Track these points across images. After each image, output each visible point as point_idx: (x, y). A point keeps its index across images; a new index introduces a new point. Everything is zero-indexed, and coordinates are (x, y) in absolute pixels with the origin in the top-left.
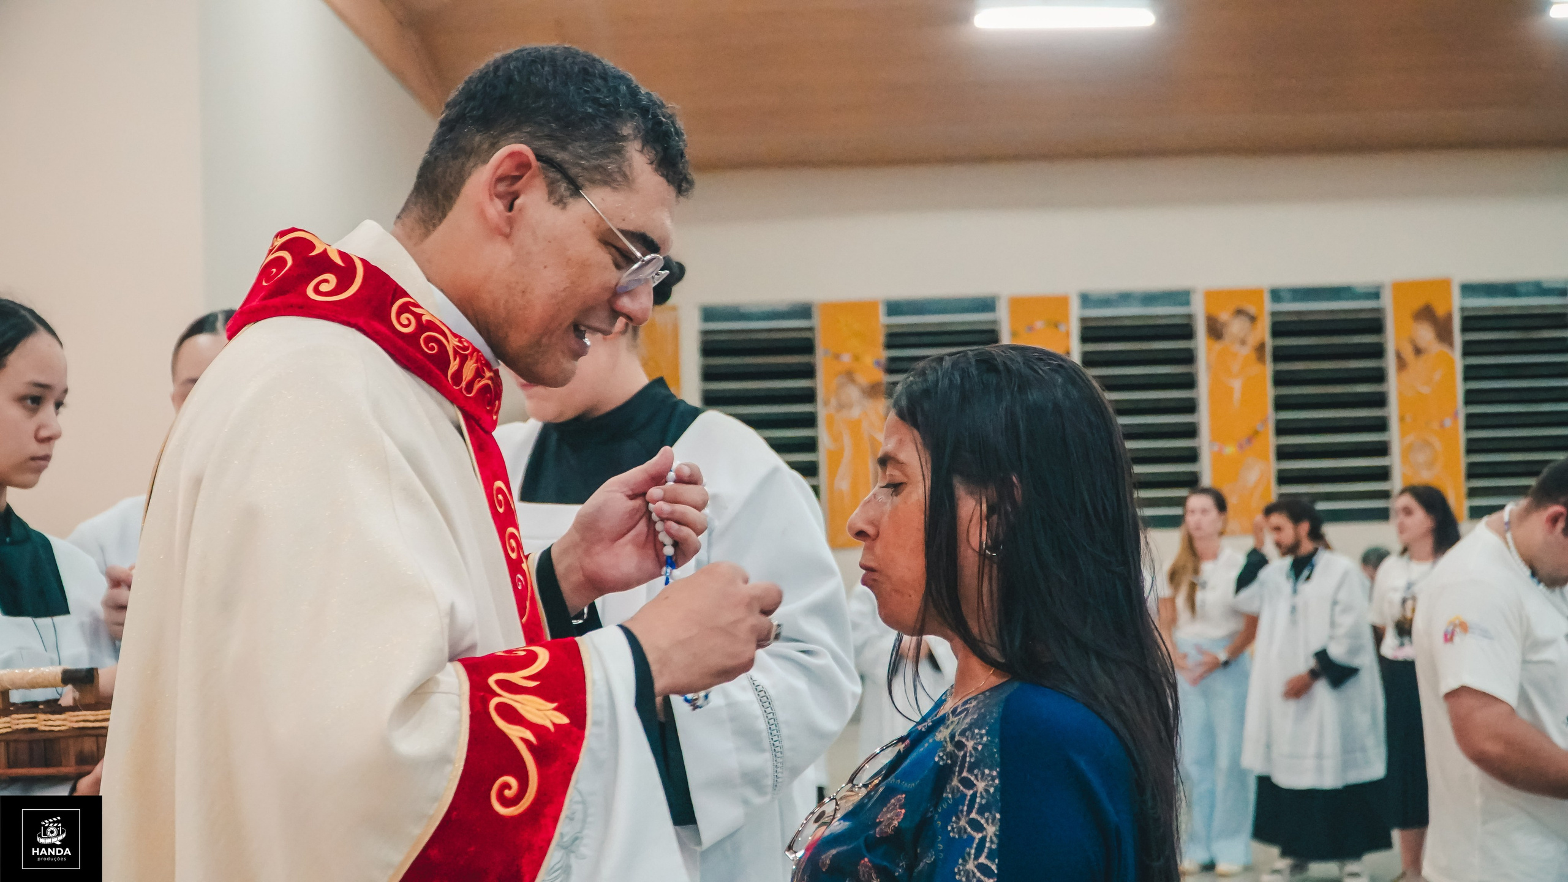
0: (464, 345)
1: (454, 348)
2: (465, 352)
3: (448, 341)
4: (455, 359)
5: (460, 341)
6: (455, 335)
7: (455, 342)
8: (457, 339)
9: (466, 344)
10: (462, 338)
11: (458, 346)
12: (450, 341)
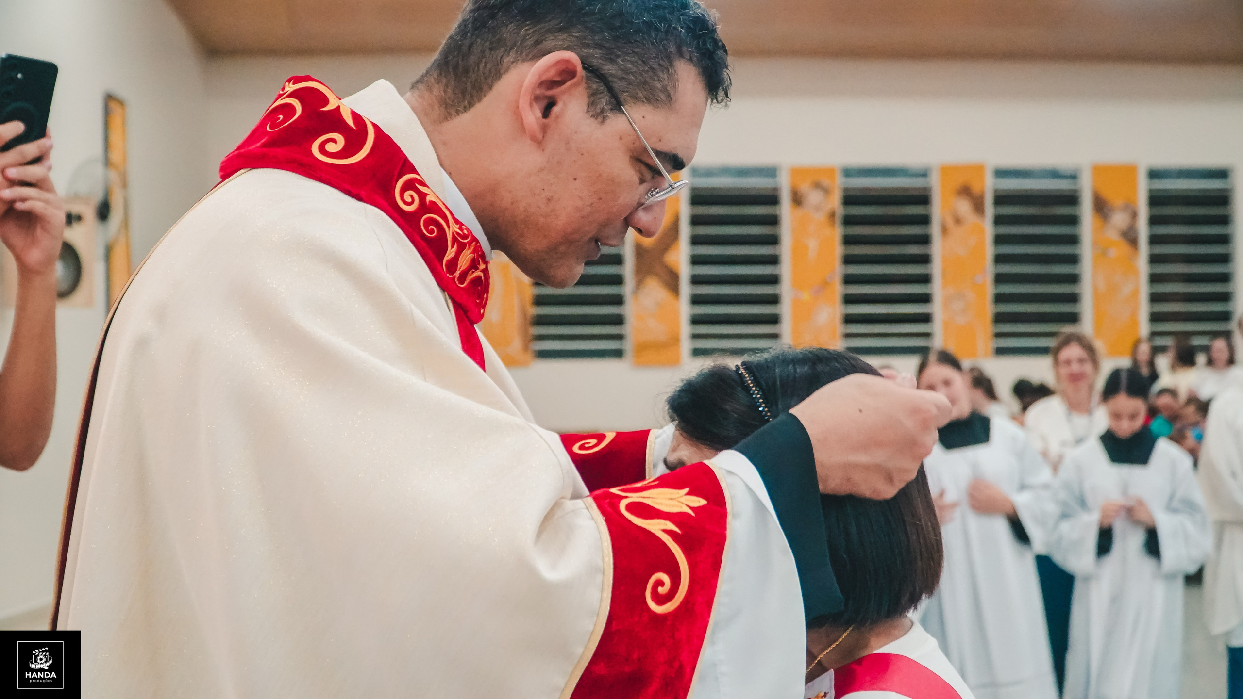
0: (464, 233)
1: (453, 233)
2: (464, 240)
3: (449, 227)
4: (453, 247)
5: (460, 228)
6: (457, 221)
7: (455, 228)
8: (458, 226)
9: (465, 232)
10: (463, 225)
11: (457, 233)
12: (450, 225)
